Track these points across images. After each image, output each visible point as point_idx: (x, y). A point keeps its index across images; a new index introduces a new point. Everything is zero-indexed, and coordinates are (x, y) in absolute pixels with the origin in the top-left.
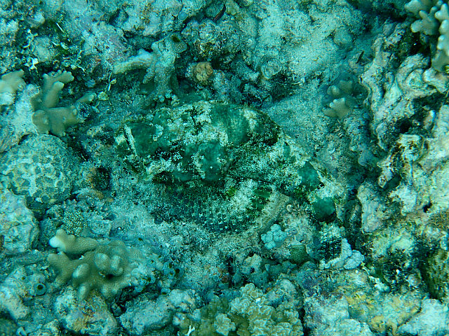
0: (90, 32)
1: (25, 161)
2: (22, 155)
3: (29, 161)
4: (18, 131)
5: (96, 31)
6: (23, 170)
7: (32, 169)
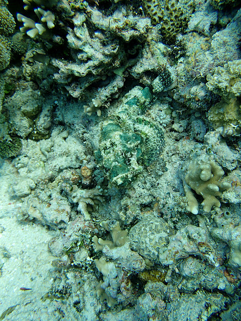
0: (70, 236)
1: (148, 242)
2: (144, 245)
3: (147, 240)
4: (130, 253)
5: (69, 234)
6: (153, 242)
7: (152, 237)
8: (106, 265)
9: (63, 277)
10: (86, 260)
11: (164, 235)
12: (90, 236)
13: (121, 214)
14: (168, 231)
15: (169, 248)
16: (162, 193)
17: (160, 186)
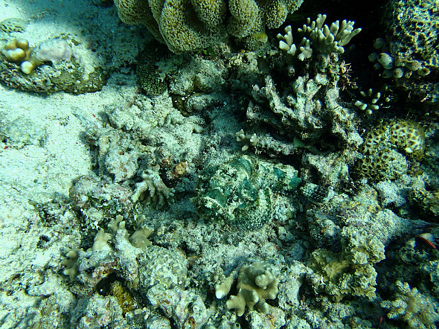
0: (105, 193)
1: (158, 268)
2: (152, 267)
3: (159, 266)
4: (133, 259)
5: (106, 191)
6: (161, 273)
7: (165, 269)
8: (105, 243)
9: (63, 209)
10: (94, 221)
11: (175, 280)
12: (120, 210)
13: (164, 228)
14: (181, 283)
15: (167, 292)
16: (210, 256)
17: (216, 249)
